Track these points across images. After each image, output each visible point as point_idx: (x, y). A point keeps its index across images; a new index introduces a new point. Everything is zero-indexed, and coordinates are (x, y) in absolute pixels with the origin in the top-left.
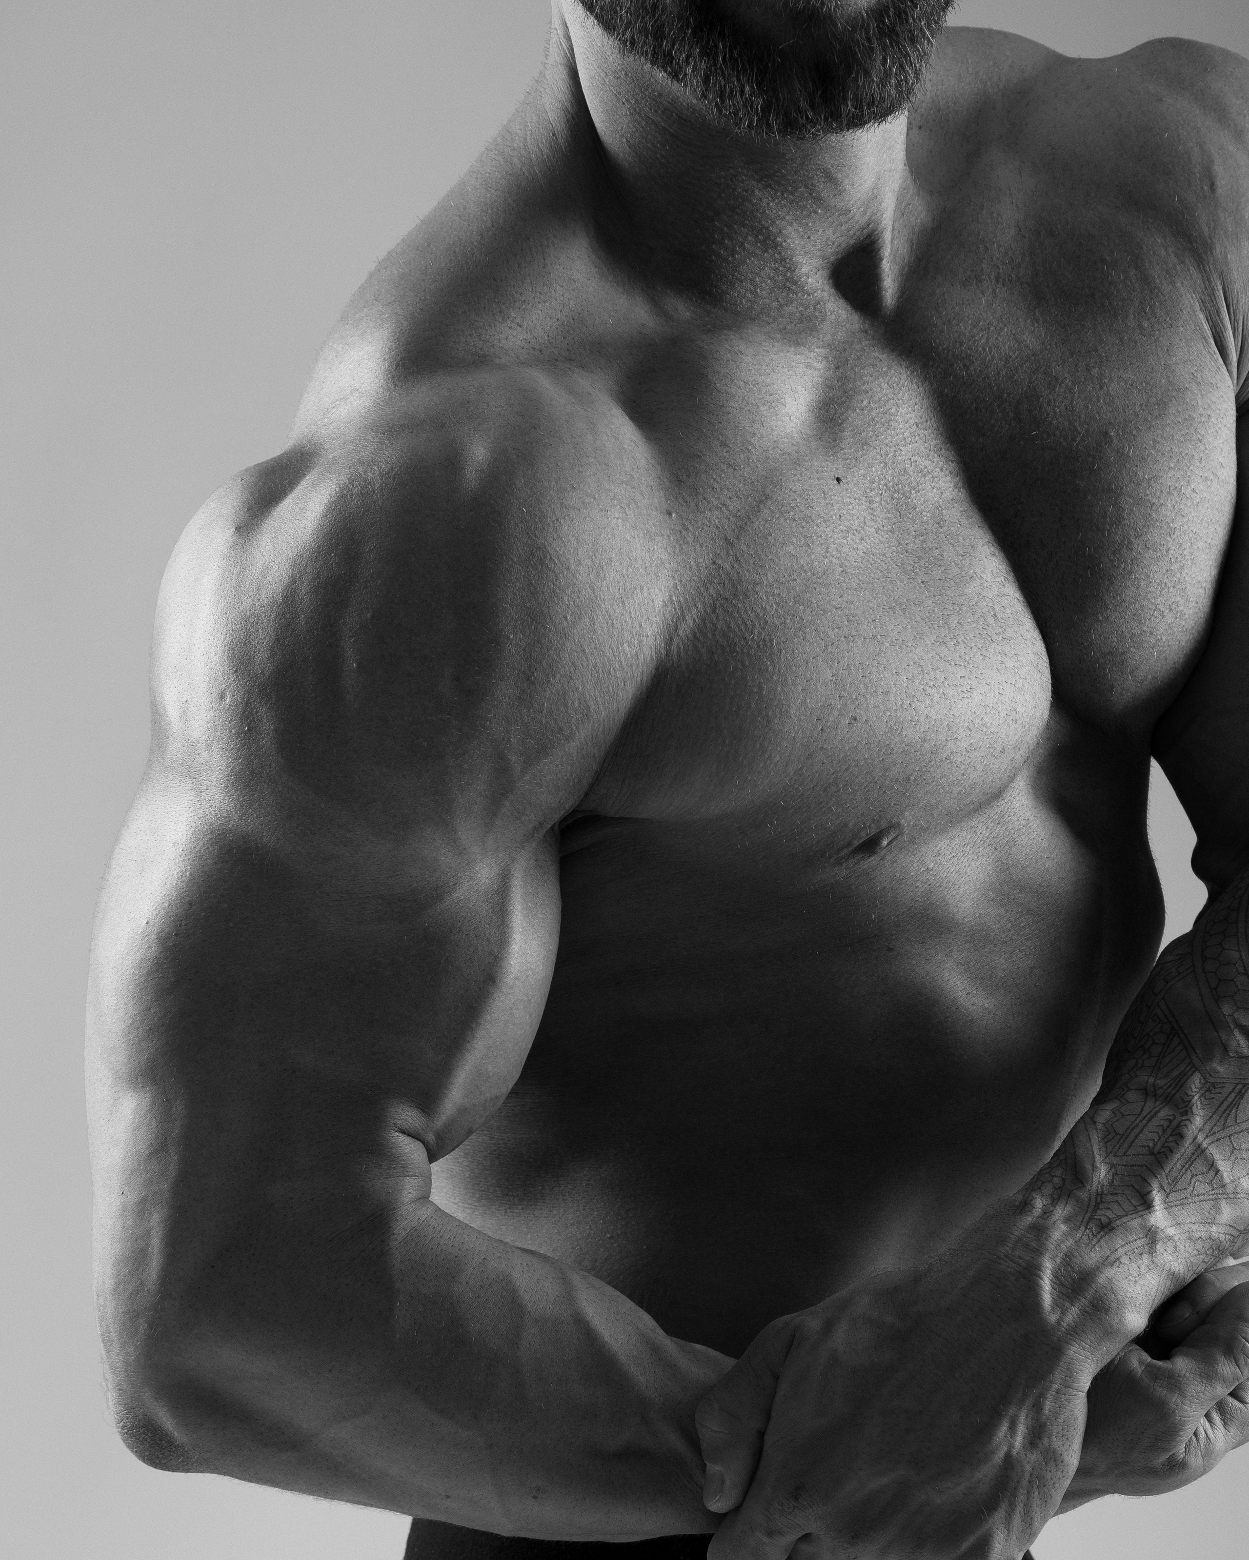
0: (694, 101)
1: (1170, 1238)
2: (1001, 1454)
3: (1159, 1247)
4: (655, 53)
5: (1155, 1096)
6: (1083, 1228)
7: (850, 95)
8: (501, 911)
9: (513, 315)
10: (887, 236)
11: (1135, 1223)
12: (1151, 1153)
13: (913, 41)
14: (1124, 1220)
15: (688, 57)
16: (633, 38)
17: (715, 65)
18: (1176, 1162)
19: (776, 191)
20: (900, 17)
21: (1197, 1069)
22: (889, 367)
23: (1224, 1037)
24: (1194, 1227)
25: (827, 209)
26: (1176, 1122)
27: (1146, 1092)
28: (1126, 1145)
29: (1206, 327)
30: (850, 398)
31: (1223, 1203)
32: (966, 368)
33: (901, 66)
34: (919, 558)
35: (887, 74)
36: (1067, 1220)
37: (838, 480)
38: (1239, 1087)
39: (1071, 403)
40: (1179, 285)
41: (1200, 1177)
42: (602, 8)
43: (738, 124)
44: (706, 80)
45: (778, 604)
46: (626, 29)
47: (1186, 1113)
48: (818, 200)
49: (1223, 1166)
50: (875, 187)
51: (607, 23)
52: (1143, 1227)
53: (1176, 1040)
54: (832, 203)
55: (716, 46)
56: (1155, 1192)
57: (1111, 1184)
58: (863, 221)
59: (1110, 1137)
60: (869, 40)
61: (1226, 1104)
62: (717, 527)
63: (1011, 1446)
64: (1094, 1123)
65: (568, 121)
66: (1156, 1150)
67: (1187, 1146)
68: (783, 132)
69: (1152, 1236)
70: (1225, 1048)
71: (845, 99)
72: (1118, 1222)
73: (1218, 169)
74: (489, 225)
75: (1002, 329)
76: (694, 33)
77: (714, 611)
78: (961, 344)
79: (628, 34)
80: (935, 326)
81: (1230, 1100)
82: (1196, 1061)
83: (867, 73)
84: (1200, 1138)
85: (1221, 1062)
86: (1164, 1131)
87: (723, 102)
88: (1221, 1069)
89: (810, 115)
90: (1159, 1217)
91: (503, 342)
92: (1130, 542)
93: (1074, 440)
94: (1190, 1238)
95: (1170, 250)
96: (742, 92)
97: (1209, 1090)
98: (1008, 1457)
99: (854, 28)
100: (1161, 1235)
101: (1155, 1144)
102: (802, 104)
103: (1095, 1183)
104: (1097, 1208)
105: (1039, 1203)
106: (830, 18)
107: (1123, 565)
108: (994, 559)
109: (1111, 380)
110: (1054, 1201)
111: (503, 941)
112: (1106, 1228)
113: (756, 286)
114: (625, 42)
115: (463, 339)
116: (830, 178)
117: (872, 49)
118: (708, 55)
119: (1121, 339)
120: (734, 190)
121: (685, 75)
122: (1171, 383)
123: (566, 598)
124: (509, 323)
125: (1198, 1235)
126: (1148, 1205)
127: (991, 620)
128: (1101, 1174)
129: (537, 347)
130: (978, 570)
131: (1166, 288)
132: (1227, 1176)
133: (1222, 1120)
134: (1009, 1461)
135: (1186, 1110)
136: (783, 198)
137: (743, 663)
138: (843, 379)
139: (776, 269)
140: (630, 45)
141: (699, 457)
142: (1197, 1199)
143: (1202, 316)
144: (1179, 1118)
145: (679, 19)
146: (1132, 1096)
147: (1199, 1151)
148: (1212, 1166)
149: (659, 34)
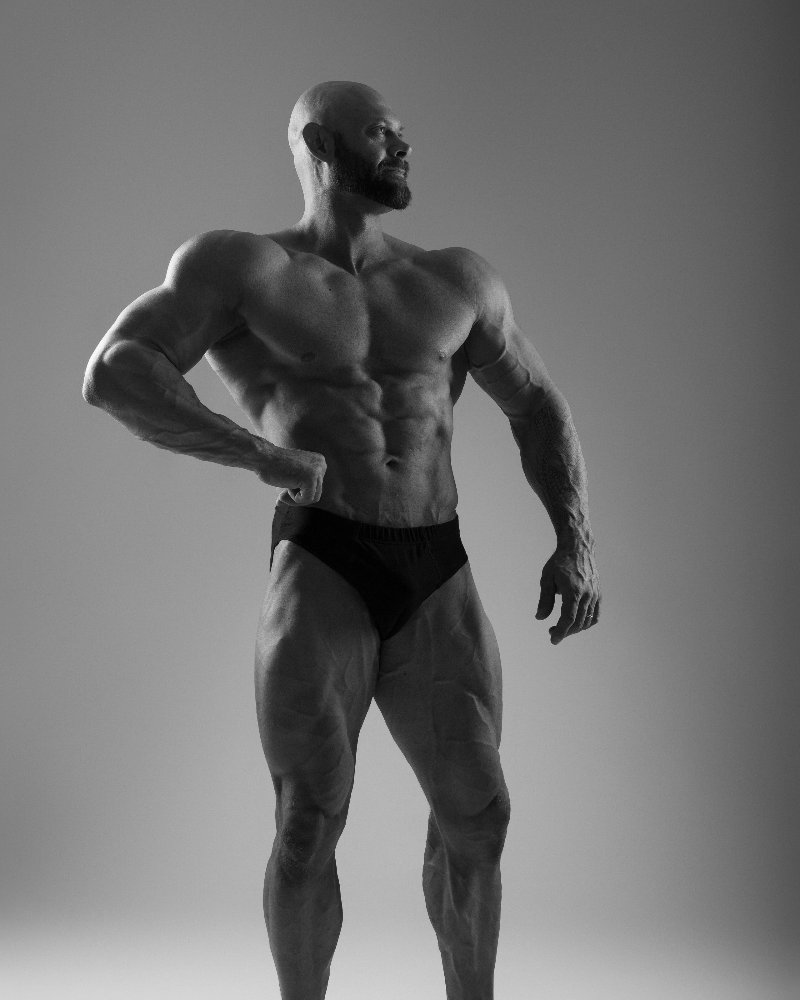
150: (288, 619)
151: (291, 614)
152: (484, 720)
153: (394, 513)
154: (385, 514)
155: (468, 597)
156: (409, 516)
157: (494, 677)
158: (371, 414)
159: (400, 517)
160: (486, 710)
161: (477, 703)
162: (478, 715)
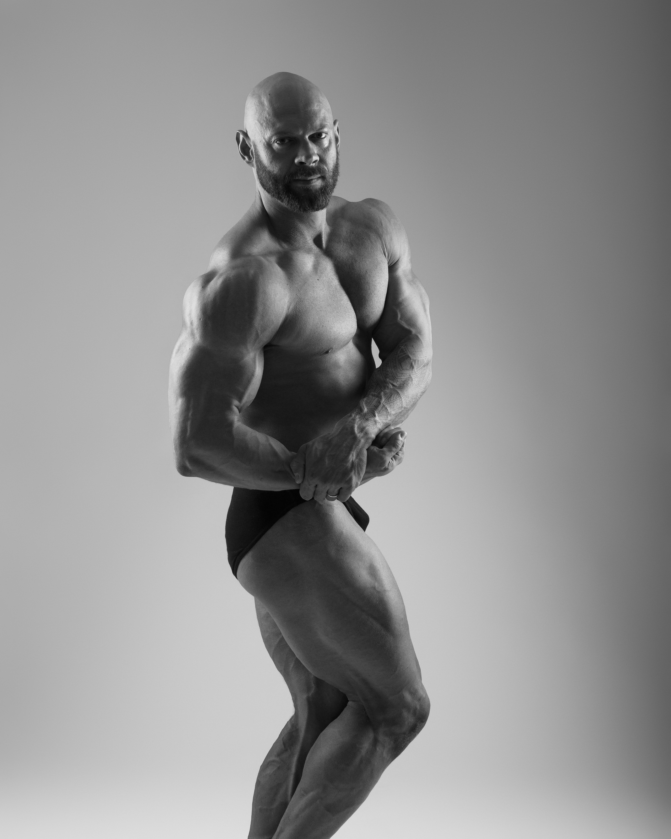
0: (286, 206)
1: (379, 422)
2: (351, 461)
3: (377, 424)
4: (278, 197)
5: (375, 396)
6: (363, 419)
7: (316, 205)
8: (255, 362)
9: (254, 246)
10: (323, 233)
11: (372, 419)
12: (375, 406)
13: (328, 194)
14: (371, 418)
15: (284, 198)
16: (274, 194)
17: (290, 199)
18: (380, 408)
19: (303, 224)
20: (325, 190)
21: (383, 391)
22: (325, 258)
23: (387, 385)
24: (384, 420)
25: (312, 227)
26: (379, 400)
27: (373, 395)
28: (370, 404)
29: (382, 251)
30: (319, 264)
31: (388, 416)
32: (339, 259)
33: (326, 199)
34: (333, 296)
35: (323, 200)
36: (359, 418)
37: (318, 280)
38: (391, 394)
39: (360, 265)
40: (377, 243)
41: (384, 411)
42: (267, 189)
43: (295, 210)
44: (288, 202)
45: (308, 303)
46: (272, 193)
47: (381, 399)
48: (311, 226)
49: (388, 409)
50: (321, 223)
51: (268, 191)
52: (374, 420)
53: (378, 386)
54: (313, 226)
55: (290, 195)
56: (376, 413)
57: (367, 412)
58: (319, 230)
59: (367, 403)
60: (319, 194)
61: (388, 397)
62: (297, 288)
63: (353, 459)
64: (363, 400)
65: (262, 209)
66: (376, 406)
67: (381, 405)
68: (303, 212)
69: (376, 422)
70: (388, 387)
71: (315, 205)
72: (369, 419)
73: (383, 222)
74: (248, 229)
75: (345, 251)
76: (286, 193)
77: (296, 304)
78: (338, 254)
79: (273, 194)
80: (333, 251)
81: (389, 396)
82: (382, 390)
83: (319, 200)
84: (384, 403)
85: (387, 390)
86: (377, 402)
87: (291, 206)
88: (387, 391)
89: (309, 208)
90: (377, 418)
91: (253, 251)
92: (371, 293)
93: (361, 273)
94: (383, 423)
95: (375, 236)
96: (295, 204)
97: (385, 395)
98: (352, 461)
99: (316, 192)
100: (377, 421)
101: (375, 404)
102: (307, 206)
103: (364, 411)
104: (365, 416)
105: (353, 415)
106: (311, 190)
107: (370, 298)
108: (346, 296)
109: (367, 261)
110: (357, 415)
111: (255, 368)
112: (367, 420)
113: (299, 242)
114: (272, 195)
115: (245, 250)
116: (313, 221)
117: (320, 196)
118: (288, 197)
119: (368, 253)
120: (294, 224)
121: (284, 201)
122: (378, 262)
123: (269, 300)
124: (254, 247)
125: (384, 422)
126: (375, 416)
127: (346, 308)
128: (366, 410)
129: (259, 252)
130: (343, 299)
131: (375, 244)
132: (389, 411)
133: (388, 400)
134: (353, 462)
135: (381, 398)
136: (304, 225)
137: (302, 314)
138: (317, 261)
139: (303, 239)
140: (273, 196)
141: (292, 274)
142: (384, 415)
143: (381, 249)
144: (380, 400)
145: (283, 190)
146: (370, 396)
147: (384, 406)
148: (386, 408)
149: (279, 194)
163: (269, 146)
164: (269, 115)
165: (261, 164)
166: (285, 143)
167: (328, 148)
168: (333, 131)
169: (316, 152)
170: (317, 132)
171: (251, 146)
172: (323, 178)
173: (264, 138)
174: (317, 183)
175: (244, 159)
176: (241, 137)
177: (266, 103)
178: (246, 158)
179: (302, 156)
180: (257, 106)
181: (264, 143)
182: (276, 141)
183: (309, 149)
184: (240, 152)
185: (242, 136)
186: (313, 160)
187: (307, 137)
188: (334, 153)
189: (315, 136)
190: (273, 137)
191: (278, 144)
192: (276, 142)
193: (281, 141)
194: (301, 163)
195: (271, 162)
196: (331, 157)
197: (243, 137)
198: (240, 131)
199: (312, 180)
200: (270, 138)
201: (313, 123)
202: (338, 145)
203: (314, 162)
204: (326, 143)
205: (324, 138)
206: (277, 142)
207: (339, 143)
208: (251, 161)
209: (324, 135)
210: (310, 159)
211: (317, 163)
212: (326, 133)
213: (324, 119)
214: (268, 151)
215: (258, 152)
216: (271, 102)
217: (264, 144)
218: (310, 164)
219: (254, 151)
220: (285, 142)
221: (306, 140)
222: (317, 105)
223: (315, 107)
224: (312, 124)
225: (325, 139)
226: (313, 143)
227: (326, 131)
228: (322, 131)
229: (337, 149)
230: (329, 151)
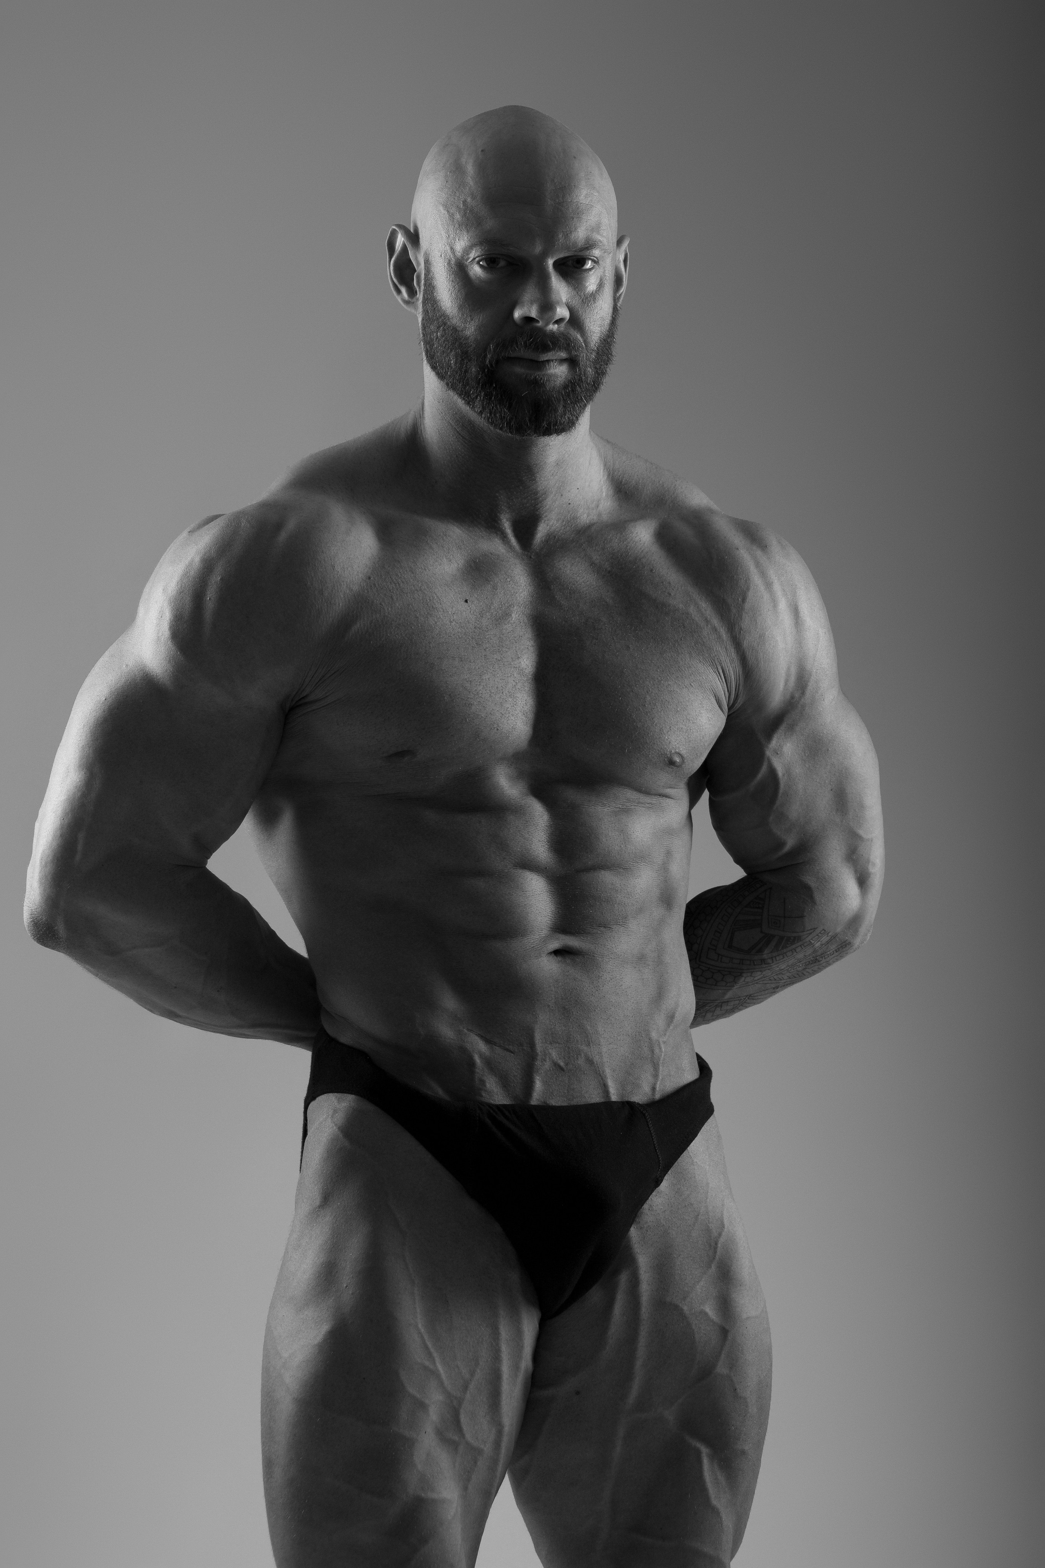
4: (461, 392)
13: (577, 402)
17: (490, 400)
20: (573, 390)
46: (450, 380)
51: (441, 374)
71: (544, 420)
87: (491, 415)
96: (500, 412)
99: (553, 390)
106: (544, 385)
117: (559, 401)
118: (487, 396)
140: (450, 386)
145: (477, 379)
149: (465, 383)
150: (346, 1287)
151: (352, 1277)
152: (715, 1502)
153: (569, 1048)
154: (550, 1050)
155: (726, 1227)
156: (600, 1053)
157: (753, 1410)
158: (528, 864)
159: (583, 1055)
160: (721, 1478)
161: (706, 1462)
162: (704, 1490)
163: (460, 269)
164: (473, 197)
165: (434, 309)
166: (498, 267)
167: (593, 296)
168: (614, 259)
169: (564, 300)
170: (576, 253)
171: (418, 264)
172: (572, 362)
173: (452, 248)
174: (559, 372)
175: (399, 292)
176: (400, 240)
177: (470, 169)
178: (403, 290)
179: (532, 304)
180: (450, 172)
181: (449, 261)
182: (477, 259)
183: (552, 289)
184: (392, 274)
185: (403, 239)
186: (557, 318)
187: (550, 262)
188: (606, 310)
189: (570, 263)
190: (474, 249)
191: (481, 266)
192: (478, 263)
193: (490, 262)
194: (528, 320)
195: (461, 308)
196: (598, 317)
197: (404, 241)
198: (400, 226)
199: (548, 361)
200: (467, 251)
201: (571, 232)
202: (618, 295)
203: (558, 322)
204: (591, 284)
205: (590, 269)
206: (481, 263)
207: (623, 290)
208: (414, 300)
209: (589, 265)
210: (550, 314)
211: (563, 325)
212: (596, 262)
213: (597, 228)
214: (456, 280)
215: (432, 278)
216: (481, 168)
217: (449, 263)
218: (547, 324)
219: (423, 276)
220: (498, 265)
221: (548, 268)
222: (586, 196)
223: (582, 197)
224: (567, 235)
225: (591, 273)
226: (562, 277)
227: (596, 256)
228: (587, 253)
229: (616, 300)
230: (595, 302)
